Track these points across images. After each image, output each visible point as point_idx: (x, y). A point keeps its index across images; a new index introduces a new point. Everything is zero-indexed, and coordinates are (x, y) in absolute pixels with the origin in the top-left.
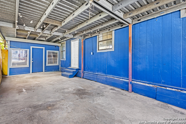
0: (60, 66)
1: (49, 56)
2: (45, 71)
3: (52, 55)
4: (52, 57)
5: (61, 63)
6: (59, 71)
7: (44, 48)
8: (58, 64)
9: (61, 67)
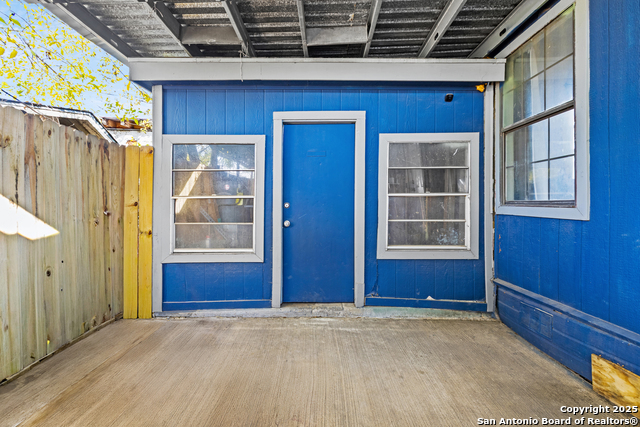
0: (490, 264)
1: (400, 179)
2: (369, 303)
3: (416, 166)
4: (420, 182)
5: (496, 242)
6: (482, 309)
7: (359, 117)
8: (467, 249)
9: (499, 272)
